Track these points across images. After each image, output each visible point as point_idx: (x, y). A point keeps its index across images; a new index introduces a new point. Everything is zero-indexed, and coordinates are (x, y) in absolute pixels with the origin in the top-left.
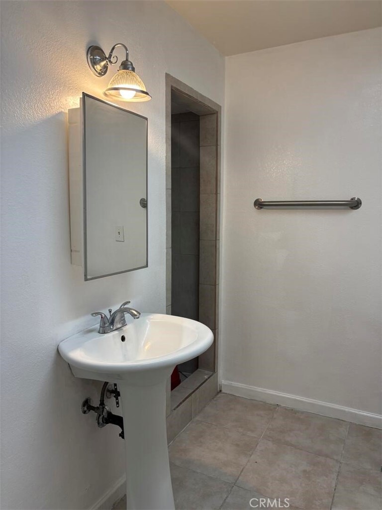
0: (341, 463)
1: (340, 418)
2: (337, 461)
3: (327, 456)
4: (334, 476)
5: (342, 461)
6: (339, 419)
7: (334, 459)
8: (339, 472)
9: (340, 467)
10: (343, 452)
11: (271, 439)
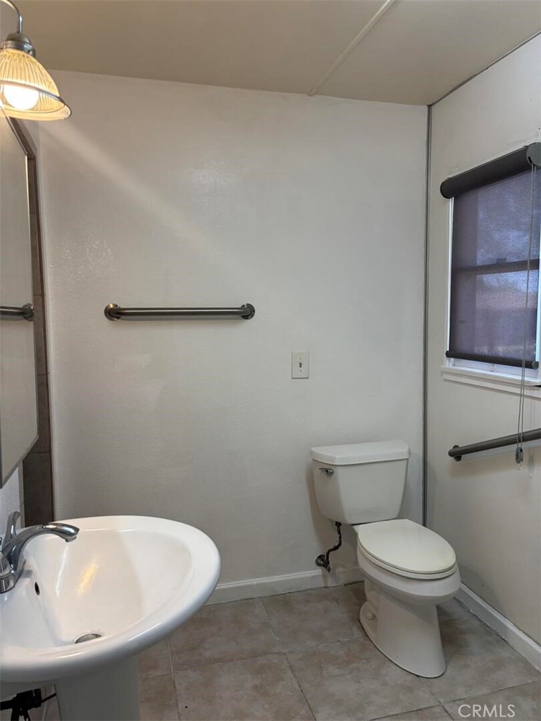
0: (285, 654)
1: (248, 598)
2: (279, 654)
3: (265, 653)
4: (290, 674)
5: (284, 651)
6: (246, 599)
7: (275, 653)
8: (290, 667)
9: (287, 659)
10: (277, 639)
11: (186, 667)
